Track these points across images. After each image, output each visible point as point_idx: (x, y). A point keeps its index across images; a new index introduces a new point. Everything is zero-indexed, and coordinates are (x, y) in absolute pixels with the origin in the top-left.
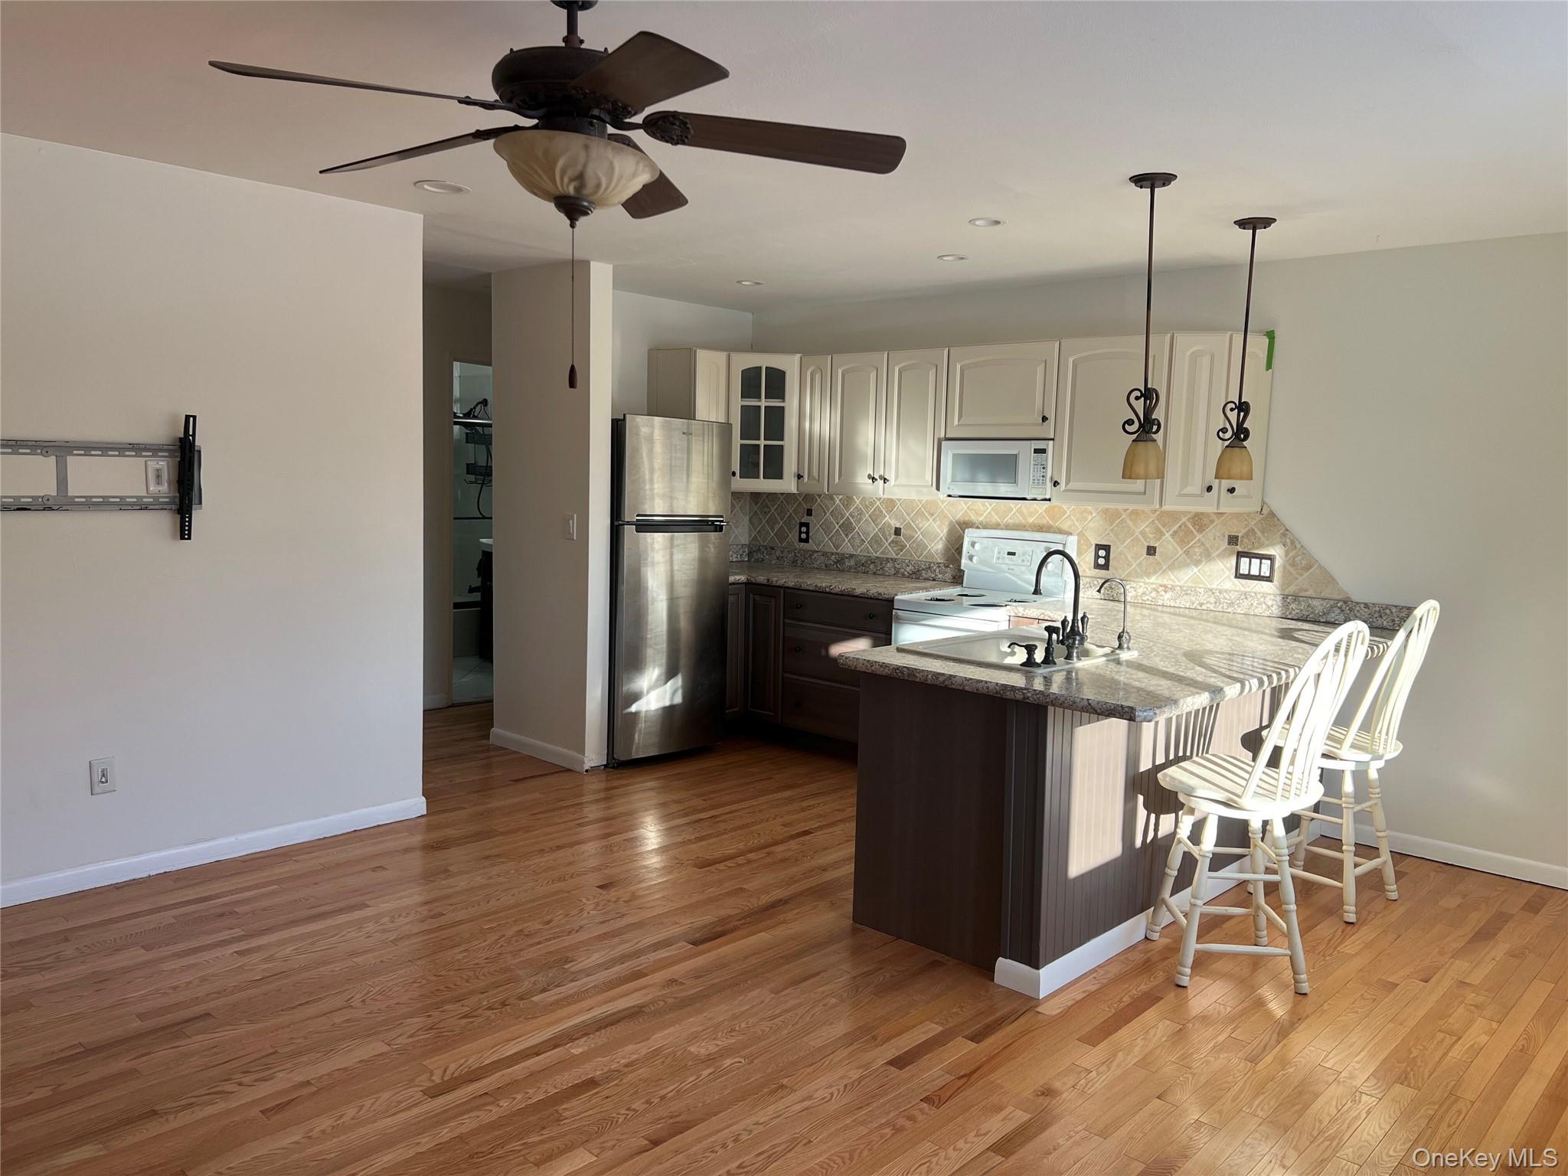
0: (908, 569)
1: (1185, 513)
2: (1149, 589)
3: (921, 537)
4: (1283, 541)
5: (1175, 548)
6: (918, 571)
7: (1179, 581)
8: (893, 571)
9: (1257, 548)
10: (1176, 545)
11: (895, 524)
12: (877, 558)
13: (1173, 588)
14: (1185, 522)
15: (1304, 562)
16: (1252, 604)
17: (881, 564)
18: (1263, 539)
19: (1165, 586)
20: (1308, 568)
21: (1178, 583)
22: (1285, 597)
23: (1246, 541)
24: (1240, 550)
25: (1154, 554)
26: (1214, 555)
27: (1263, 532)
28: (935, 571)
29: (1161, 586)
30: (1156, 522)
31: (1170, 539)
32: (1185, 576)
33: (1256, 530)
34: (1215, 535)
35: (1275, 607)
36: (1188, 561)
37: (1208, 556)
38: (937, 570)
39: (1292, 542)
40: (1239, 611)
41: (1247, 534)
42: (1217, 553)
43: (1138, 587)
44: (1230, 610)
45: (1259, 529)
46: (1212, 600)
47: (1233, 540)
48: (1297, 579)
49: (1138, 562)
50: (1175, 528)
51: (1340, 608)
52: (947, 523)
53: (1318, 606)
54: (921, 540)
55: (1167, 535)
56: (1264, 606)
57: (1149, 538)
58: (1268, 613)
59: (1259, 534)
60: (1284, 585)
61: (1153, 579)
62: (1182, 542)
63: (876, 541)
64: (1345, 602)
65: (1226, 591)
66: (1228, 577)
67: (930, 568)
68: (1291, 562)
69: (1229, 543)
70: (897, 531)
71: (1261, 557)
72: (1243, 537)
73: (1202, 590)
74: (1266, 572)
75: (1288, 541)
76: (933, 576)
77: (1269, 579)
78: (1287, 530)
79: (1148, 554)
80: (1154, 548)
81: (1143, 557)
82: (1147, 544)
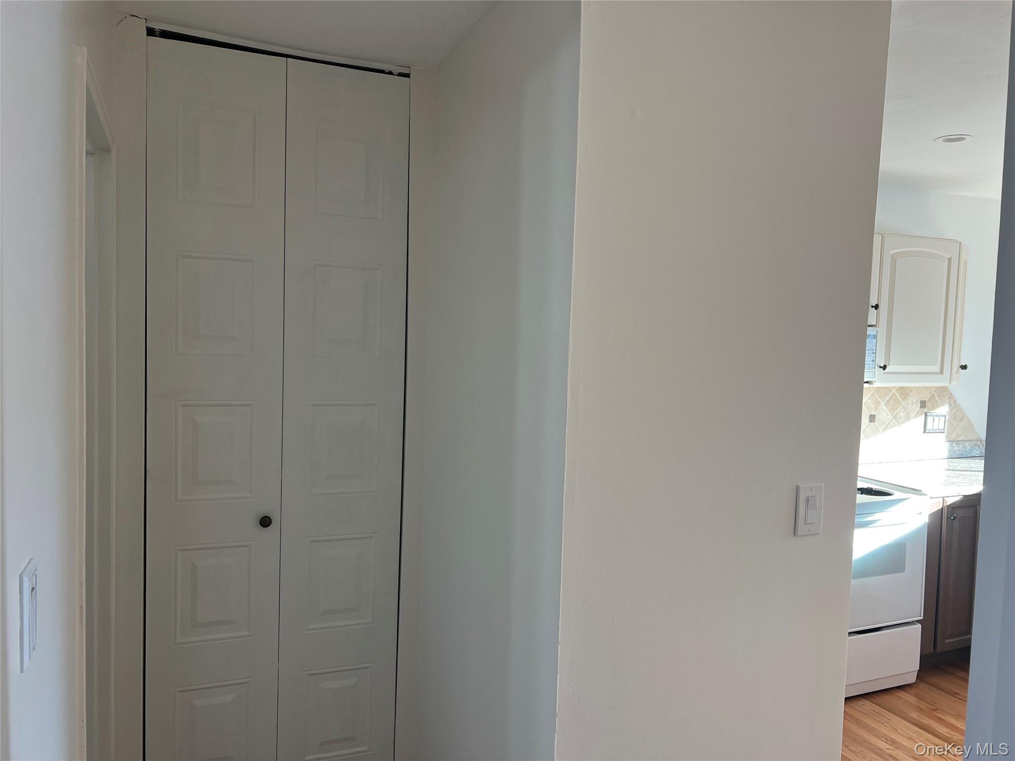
1: (894, 388)
5: (887, 415)
9: (936, 409)
10: (888, 412)
14: (894, 393)
15: (960, 416)
18: (939, 401)
20: (961, 420)
22: (951, 443)
23: (930, 404)
24: (927, 411)
25: (874, 421)
26: (912, 417)
27: (939, 396)
30: (875, 394)
31: (885, 408)
33: (936, 396)
34: (913, 404)
35: (946, 451)
36: (897, 424)
37: (908, 418)
39: (954, 402)
41: (930, 399)
42: (914, 414)
45: (937, 394)
47: (923, 404)
48: (956, 429)
49: (863, 429)
50: (888, 398)
51: (978, 445)
53: (968, 446)
55: (882, 404)
57: (870, 408)
58: (943, 456)
59: (937, 398)
60: (949, 436)
62: (892, 410)
64: (980, 442)
66: (920, 433)
68: (954, 417)
69: (921, 407)
71: (939, 415)
72: (928, 401)
74: (941, 426)
75: (952, 402)
77: (943, 431)
78: (951, 394)
79: (870, 421)
80: (874, 416)
81: (867, 424)
82: (869, 414)
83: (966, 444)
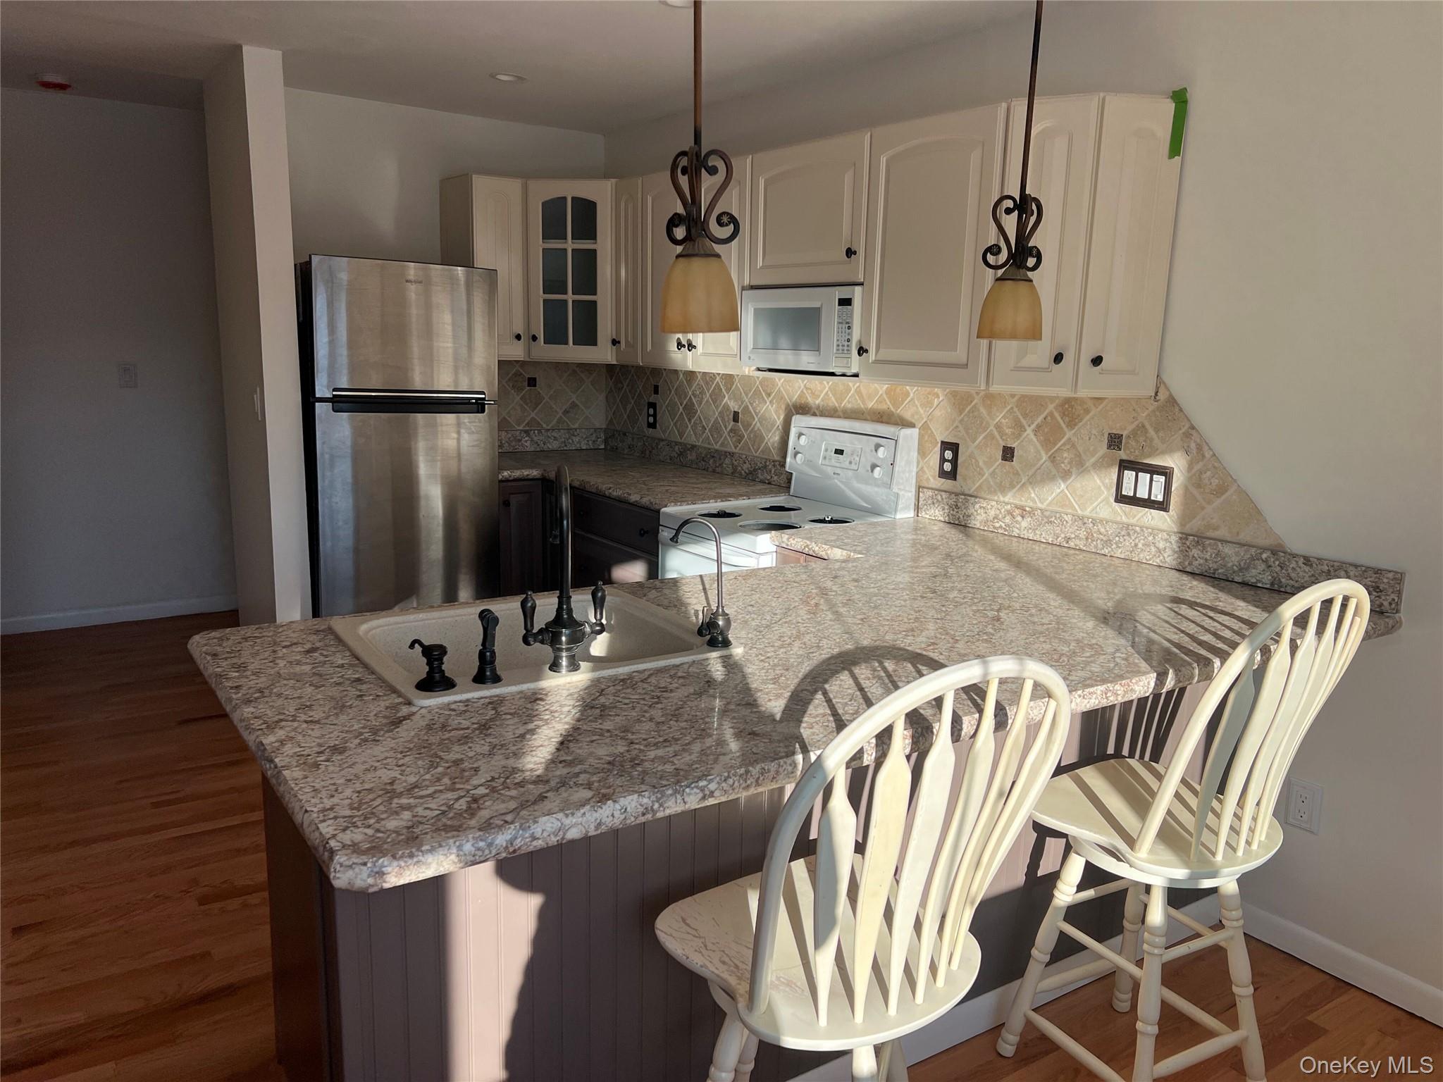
0: (745, 466)
1: (1052, 399)
2: (1003, 511)
3: (758, 424)
4: (1185, 445)
5: (1038, 452)
6: (755, 470)
7: (1042, 503)
9: (1150, 456)
10: (1040, 447)
11: (734, 406)
12: (717, 450)
13: (1032, 513)
14: (1051, 414)
15: (1215, 482)
17: (720, 459)
18: (1155, 441)
19: (1022, 509)
20: (1221, 490)
21: (1039, 505)
22: (1184, 536)
23: (1133, 443)
24: (1125, 457)
25: (1011, 459)
26: (1088, 464)
27: (1157, 430)
29: (1018, 507)
30: (1016, 409)
31: (1032, 436)
32: (1048, 496)
33: (1148, 426)
34: (1090, 435)
35: (1169, 552)
36: (1054, 471)
37: (1079, 465)
39: (1199, 448)
40: (1118, 554)
41: (1134, 433)
42: (1093, 460)
43: (989, 507)
44: (1106, 551)
45: (1151, 425)
46: (1083, 534)
47: (1115, 441)
48: (1203, 508)
49: (992, 469)
50: (1039, 421)
51: (1265, 561)
52: (783, 407)
53: (1233, 556)
54: (758, 429)
55: (1029, 431)
56: (1153, 549)
57: (1006, 434)
58: (1157, 561)
59: (1152, 432)
60: (1184, 519)
61: (1008, 498)
62: (1048, 442)
63: (716, 429)
64: (1274, 553)
65: (1101, 521)
66: (1106, 500)
67: (765, 467)
68: (1195, 480)
69: (1109, 447)
70: (736, 417)
71: (1153, 470)
72: (1129, 437)
73: (1070, 518)
74: (1158, 496)
75: (1193, 445)
76: (769, 477)
77: (1162, 506)
78: (1193, 428)
79: (1005, 458)
80: (1012, 450)
81: (998, 463)
82: (1002, 444)
83: (1228, 550)
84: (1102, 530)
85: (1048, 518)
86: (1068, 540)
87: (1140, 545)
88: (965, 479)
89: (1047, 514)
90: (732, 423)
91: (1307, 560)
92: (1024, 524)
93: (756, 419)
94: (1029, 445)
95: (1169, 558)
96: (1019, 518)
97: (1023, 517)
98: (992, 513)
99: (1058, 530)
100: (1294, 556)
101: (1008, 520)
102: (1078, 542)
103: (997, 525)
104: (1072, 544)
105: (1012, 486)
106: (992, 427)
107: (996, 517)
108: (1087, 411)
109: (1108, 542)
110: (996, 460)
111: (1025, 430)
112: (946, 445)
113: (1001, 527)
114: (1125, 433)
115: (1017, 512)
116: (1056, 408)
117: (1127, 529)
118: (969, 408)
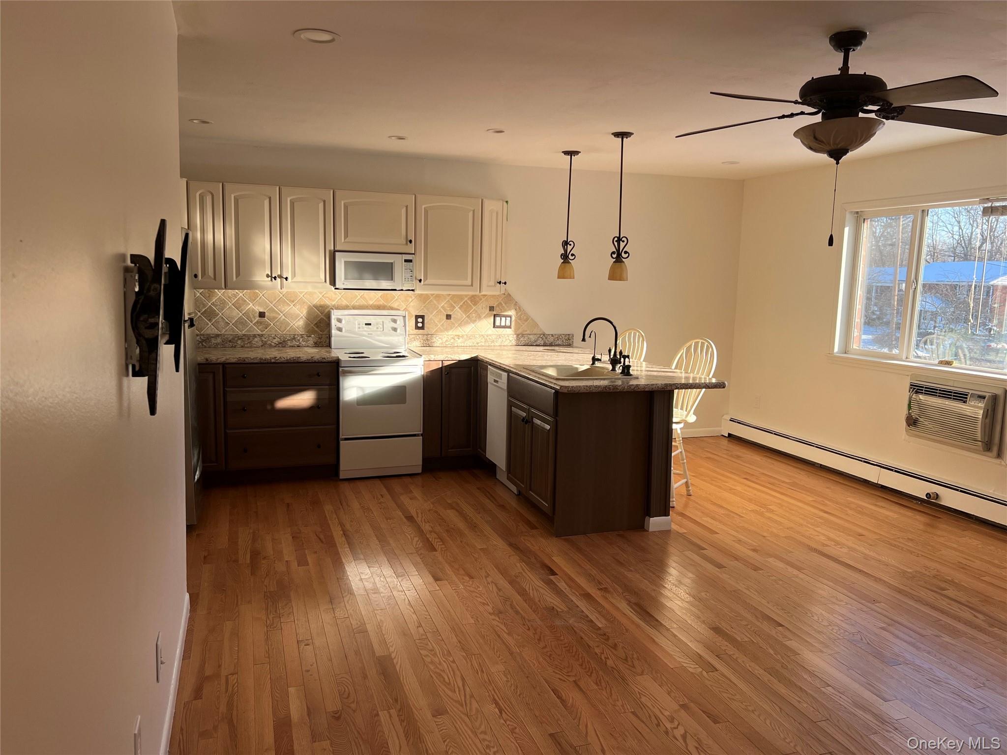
0: (275, 341)
1: (466, 296)
2: (450, 338)
3: (283, 317)
4: (515, 308)
5: (462, 315)
6: (284, 341)
8: (260, 343)
9: (503, 312)
10: (462, 313)
11: (259, 309)
12: (244, 335)
14: (466, 301)
15: (525, 318)
16: (503, 341)
17: (249, 339)
18: (505, 307)
19: (459, 336)
20: (526, 320)
21: (464, 333)
22: (518, 335)
23: (497, 308)
24: (495, 313)
25: (450, 319)
26: (482, 317)
27: (506, 304)
28: (299, 340)
29: (456, 335)
30: (450, 301)
31: (459, 310)
32: (468, 329)
33: (502, 303)
34: (483, 307)
35: (514, 340)
36: (469, 321)
37: (479, 317)
38: (301, 340)
39: (519, 308)
40: (497, 344)
41: (498, 305)
42: (484, 315)
43: (442, 337)
44: (492, 344)
45: (504, 302)
46: (483, 340)
47: (492, 309)
48: (522, 326)
49: (442, 323)
50: (461, 304)
51: (541, 338)
52: (306, 307)
53: (533, 338)
54: (284, 319)
55: (457, 308)
56: (508, 341)
57: (447, 310)
58: (510, 344)
59: (504, 305)
60: (516, 330)
61: (450, 333)
62: (465, 311)
63: (241, 322)
64: (544, 335)
65: (490, 335)
66: (490, 328)
67: (294, 338)
68: (519, 318)
69: (490, 310)
70: (262, 315)
71: (506, 316)
72: (496, 307)
73: (477, 336)
74: (508, 324)
75: (517, 308)
77: (510, 327)
78: (516, 302)
79: (447, 318)
80: (450, 315)
81: (444, 321)
82: (446, 313)
83: (531, 337)
84: (491, 338)
85: (469, 338)
86: (478, 343)
87: (504, 340)
88: (428, 328)
89: (469, 336)
90: (258, 318)
91: (552, 335)
92: (460, 341)
93: (282, 315)
94: (457, 313)
95: (514, 343)
96: (457, 339)
97: (459, 339)
98: (444, 340)
99: (474, 341)
100: (549, 335)
101: (452, 341)
102: (481, 343)
103: (447, 344)
104: (479, 345)
105: (452, 328)
106: (440, 308)
107: (447, 341)
108: (481, 299)
109: (493, 341)
110: (443, 320)
111: (455, 308)
112: (417, 317)
113: (449, 344)
114: (495, 306)
115: (456, 337)
116: (468, 299)
117: (499, 336)
118: (428, 301)
